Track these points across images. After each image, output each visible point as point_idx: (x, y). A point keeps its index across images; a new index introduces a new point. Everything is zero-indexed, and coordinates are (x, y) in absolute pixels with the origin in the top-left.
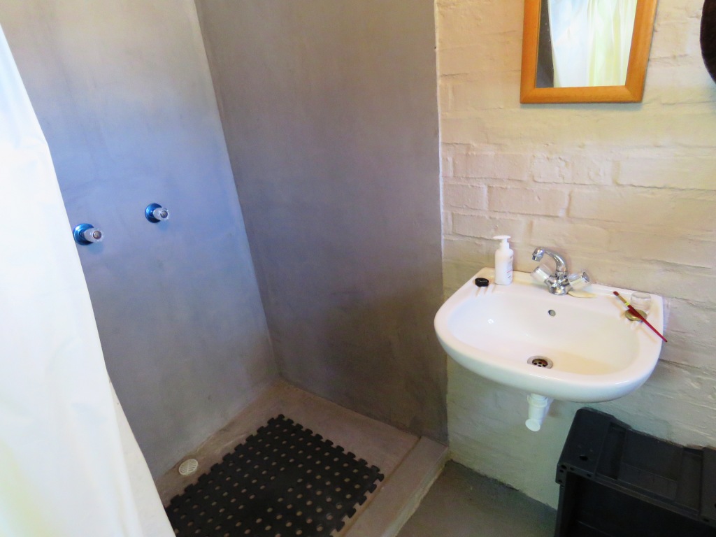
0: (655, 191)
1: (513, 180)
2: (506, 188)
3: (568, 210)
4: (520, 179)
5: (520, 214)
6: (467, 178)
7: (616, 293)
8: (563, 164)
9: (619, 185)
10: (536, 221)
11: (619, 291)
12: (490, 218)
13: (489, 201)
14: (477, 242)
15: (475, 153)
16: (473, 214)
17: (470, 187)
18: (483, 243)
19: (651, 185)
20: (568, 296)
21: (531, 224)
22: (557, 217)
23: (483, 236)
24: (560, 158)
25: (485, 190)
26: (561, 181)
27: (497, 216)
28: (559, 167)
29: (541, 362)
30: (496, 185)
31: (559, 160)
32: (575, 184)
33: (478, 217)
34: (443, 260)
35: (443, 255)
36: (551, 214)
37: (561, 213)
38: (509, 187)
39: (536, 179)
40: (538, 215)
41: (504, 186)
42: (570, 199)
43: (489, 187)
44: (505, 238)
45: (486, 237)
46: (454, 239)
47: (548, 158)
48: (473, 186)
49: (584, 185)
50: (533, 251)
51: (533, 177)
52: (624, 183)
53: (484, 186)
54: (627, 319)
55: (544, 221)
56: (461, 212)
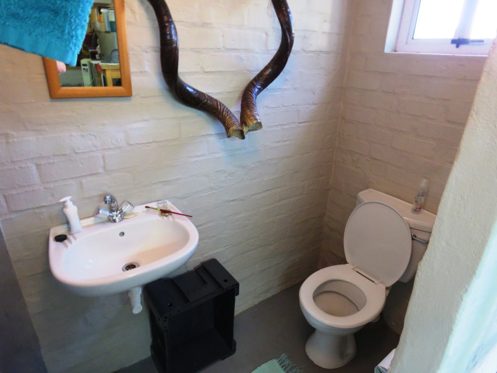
0: (149, 144)
1: (57, 155)
2: (54, 162)
3: (104, 167)
4: (64, 153)
5: (70, 178)
6: (13, 162)
7: (147, 207)
8: (93, 137)
9: (131, 145)
10: (84, 180)
11: (148, 205)
12: (45, 188)
13: (40, 175)
14: (37, 211)
15: (15, 140)
16: (27, 190)
17: (18, 169)
18: (44, 210)
19: (146, 142)
20: (124, 220)
21: (81, 183)
22: (98, 173)
23: (42, 205)
24: (90, 134)
25: (34, 168)
26: (95, 149)
27: (52, 186)
28: (91, 140)
29: (130, 267)
30: (43, 162)
31: (90, 136)
32: (104, 149)
33: (33, 191)
34: (5, 239)
35: (4, 235)
36: (94, 173)
37: (101, 170)
38: (55, 161)
39: (77, 151)
40: (85, 176)
41: (51, 161)
42: (104, 160)
43: (38, 165)
44: (67, 199)
45: (45, 204)
46: (13, 216)
47: (82, 136)
48: (21, 167)
49: (111, 149)
50: (103, 198)
51: (74, 150)
52: (133, 143)
53: (32, 165)
54: (164, 217)
55: (89, 179)
56: (14, 192)
